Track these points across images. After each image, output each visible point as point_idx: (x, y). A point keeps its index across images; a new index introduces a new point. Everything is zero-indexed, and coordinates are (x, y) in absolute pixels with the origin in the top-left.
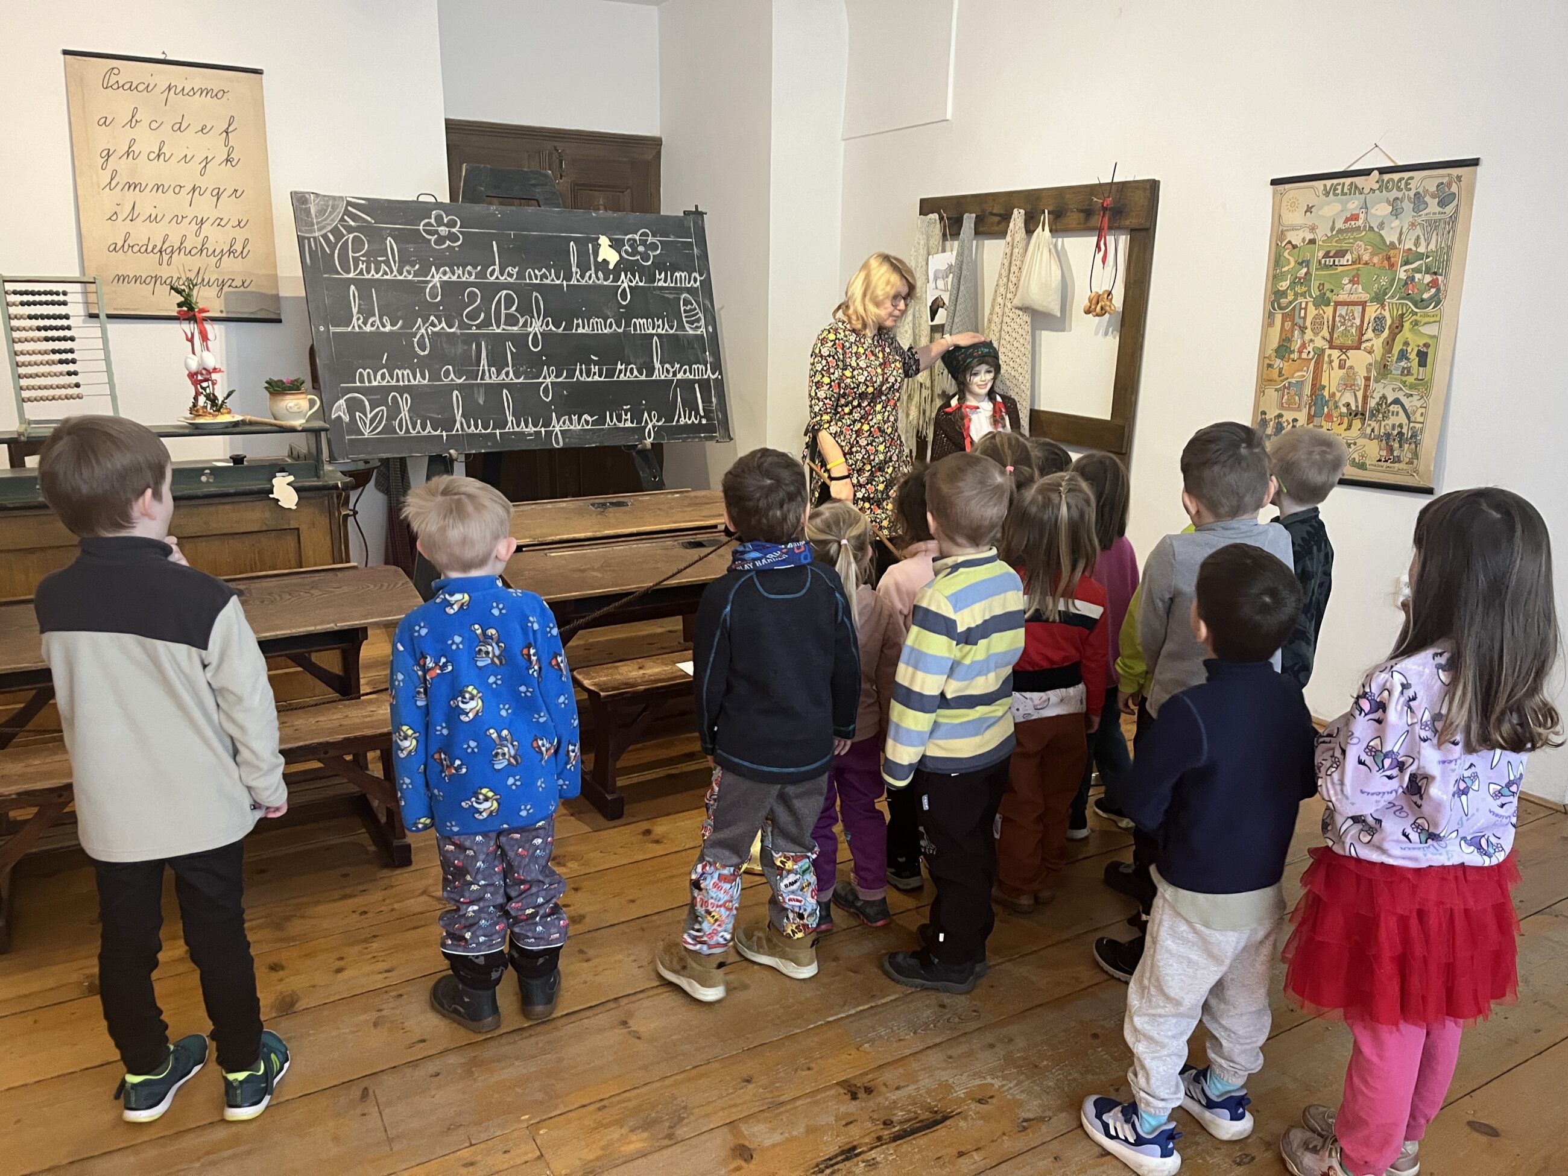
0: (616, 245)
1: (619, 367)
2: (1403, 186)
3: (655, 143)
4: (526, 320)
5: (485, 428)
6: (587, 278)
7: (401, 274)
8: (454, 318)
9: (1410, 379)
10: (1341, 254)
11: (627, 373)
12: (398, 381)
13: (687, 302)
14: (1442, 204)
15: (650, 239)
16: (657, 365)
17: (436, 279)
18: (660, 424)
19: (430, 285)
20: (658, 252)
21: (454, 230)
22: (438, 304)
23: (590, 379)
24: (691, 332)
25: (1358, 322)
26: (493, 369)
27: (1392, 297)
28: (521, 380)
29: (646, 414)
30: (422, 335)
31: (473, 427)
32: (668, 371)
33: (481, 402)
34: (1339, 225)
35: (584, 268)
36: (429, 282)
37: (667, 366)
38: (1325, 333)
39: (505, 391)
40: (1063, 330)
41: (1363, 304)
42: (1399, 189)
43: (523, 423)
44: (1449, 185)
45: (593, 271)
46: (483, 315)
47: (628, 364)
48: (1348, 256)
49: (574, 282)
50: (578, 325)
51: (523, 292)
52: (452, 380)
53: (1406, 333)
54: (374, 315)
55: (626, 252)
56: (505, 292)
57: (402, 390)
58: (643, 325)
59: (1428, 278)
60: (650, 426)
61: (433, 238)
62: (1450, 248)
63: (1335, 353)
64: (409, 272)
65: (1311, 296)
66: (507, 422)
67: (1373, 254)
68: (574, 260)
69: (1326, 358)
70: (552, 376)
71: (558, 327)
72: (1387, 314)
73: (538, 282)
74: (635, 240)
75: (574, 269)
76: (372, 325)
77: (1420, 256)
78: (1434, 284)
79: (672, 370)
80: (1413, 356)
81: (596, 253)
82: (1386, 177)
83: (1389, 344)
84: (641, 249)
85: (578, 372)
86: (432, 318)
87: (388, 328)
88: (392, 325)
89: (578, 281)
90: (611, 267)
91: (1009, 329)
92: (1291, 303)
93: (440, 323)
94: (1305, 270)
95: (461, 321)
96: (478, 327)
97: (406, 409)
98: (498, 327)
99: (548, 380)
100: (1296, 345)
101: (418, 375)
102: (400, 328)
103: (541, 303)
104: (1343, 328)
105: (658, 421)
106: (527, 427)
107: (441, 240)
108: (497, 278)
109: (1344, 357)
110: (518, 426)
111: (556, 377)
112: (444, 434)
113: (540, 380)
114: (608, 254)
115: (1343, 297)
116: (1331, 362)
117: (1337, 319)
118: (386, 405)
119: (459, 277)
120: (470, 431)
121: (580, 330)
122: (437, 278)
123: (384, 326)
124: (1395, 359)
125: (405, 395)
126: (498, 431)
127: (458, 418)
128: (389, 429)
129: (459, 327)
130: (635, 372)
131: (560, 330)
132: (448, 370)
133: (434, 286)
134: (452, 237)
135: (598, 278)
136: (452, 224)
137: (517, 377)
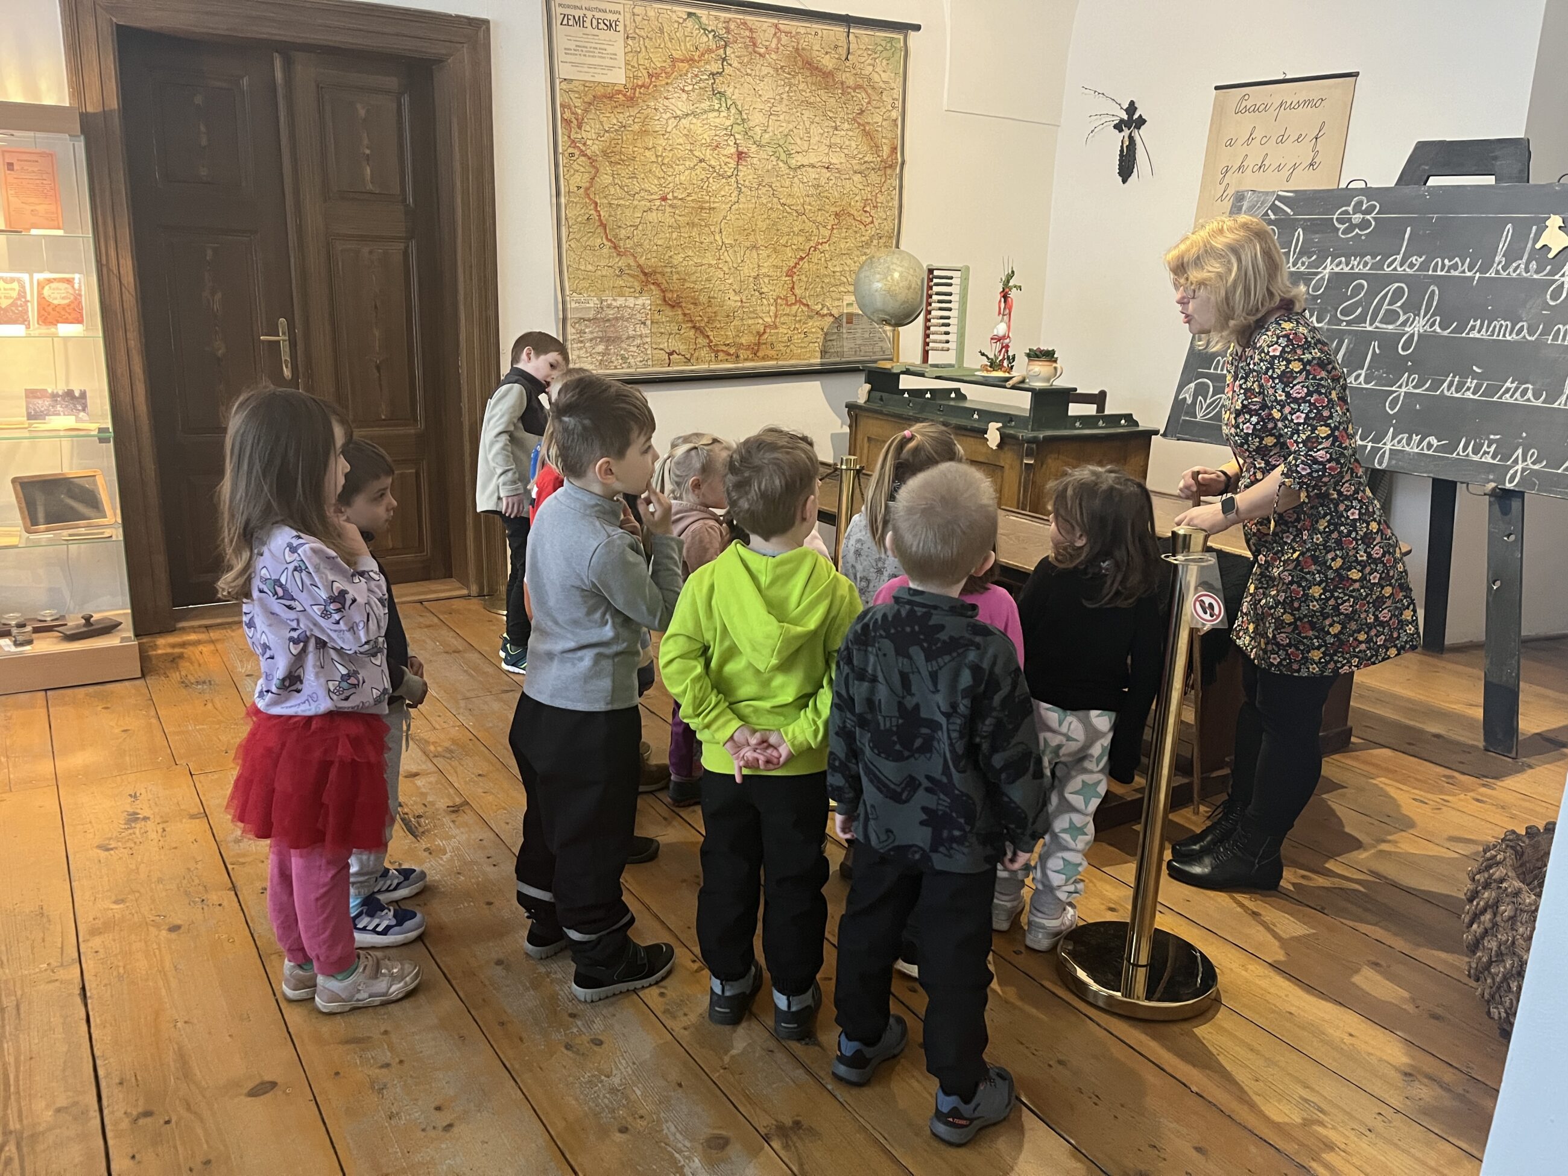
1: (1508, 384)
4: (1408, 319)
11: (1516, 394)
18: (1536, 467)
19: (1318, 277)
21: (1368, 217)
22: (1317, 298)
23: (1458, 395)
28: (1369, 385)
29: (1520, 451)
36: (1316, 274)
45: (1524, 260)
46: (1359, 311)
47: (1523, 382)
49: (1491, 274)
60: (1519, 467)
61: (1342, 227)
64: (1303, 264)
68: (1502, 247)
70: (1410, 386)
71: (1445, 329)
73: (1443, 273)
75: (1497, 259)
85: (1446, 384)
89: (1498, 272)
90: (1553, 254)
95: (1334, 316)
96: (1349, 323)
98: (1371, 324)
99: (1404, 389)
103: (1436, 298)
105: (1534, 463)
107: (1350, 229)
108: (1395, 269)
111: (1414, 387)
113: (1394, 389)
114: (1553, 237)
119: (1352, 268)
121: (1474, 334)
122: (1329, 268)
129: (1329, 323)
130: (1530, 394)
131: (1446, 333)
133: (1323, 279)
134: (1365, 224)
135: (1527, 270)
136: (1369, 211)
137: (1366, 382)
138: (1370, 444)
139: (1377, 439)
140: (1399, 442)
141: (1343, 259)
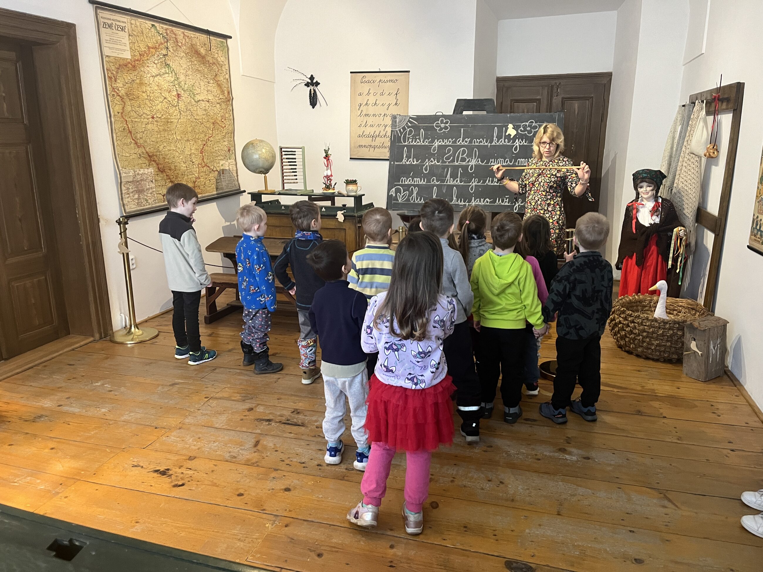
0: (516, 128)
3: (609, 75)
4: (469, 160)
6: (500, 142)
7: (423, 143)
8: (440, 159)
12: (414, 182)
15: (534, 124)
17: (437, 144)
19: (433, 147)
21: (447, 125)
22: (435, 154)
23: (492, 184)
26: (452, 179)
28: (462, 184)
29: (515, 200)
30: (427, 165)
33: (444, 191)
35: (499, 137)
39: (454, 188)
43: (459, 201)
45: (503, 139)
46: (452, 158)
49: (493, 144)
54: (411, 158)
55: (521, 131)
56: (463, 149)
60: (517, 205)
61: (438, 129)
64: (427, 142)
68: (495, 135)
70: (476, 182)
73: (477, 144)
74: (526, 125)
75: (495, 139)
76: (410, 162)
81: (506, 131)
84: (528, 129)
85: (487, 181)
86: (432, 159)
88: (417, 162)
90: (512, 137)
93: (435, 161)
95: (443, 160)
97: (415, 193)
98: (457, 162)
99: (474, 184)
101: (422, 180)
102: (420, 163)
103: (477, 152)
107: (441, 129)
108: (461, 143)
114: (511, 131)
118: (409, 191)
119: (445, 143)
123: (414, 162)
125: (416, 188)
128: (408, 200)
129: (442, 163)
131: (483, 164)
132: (434, 179)
134: (446, 128)
135: (505, 142)
136: (447, 123)
137: (461, 182)
138: (467, 204)
139: (470, 201)
140: (477, 201)
141: (441, 140)
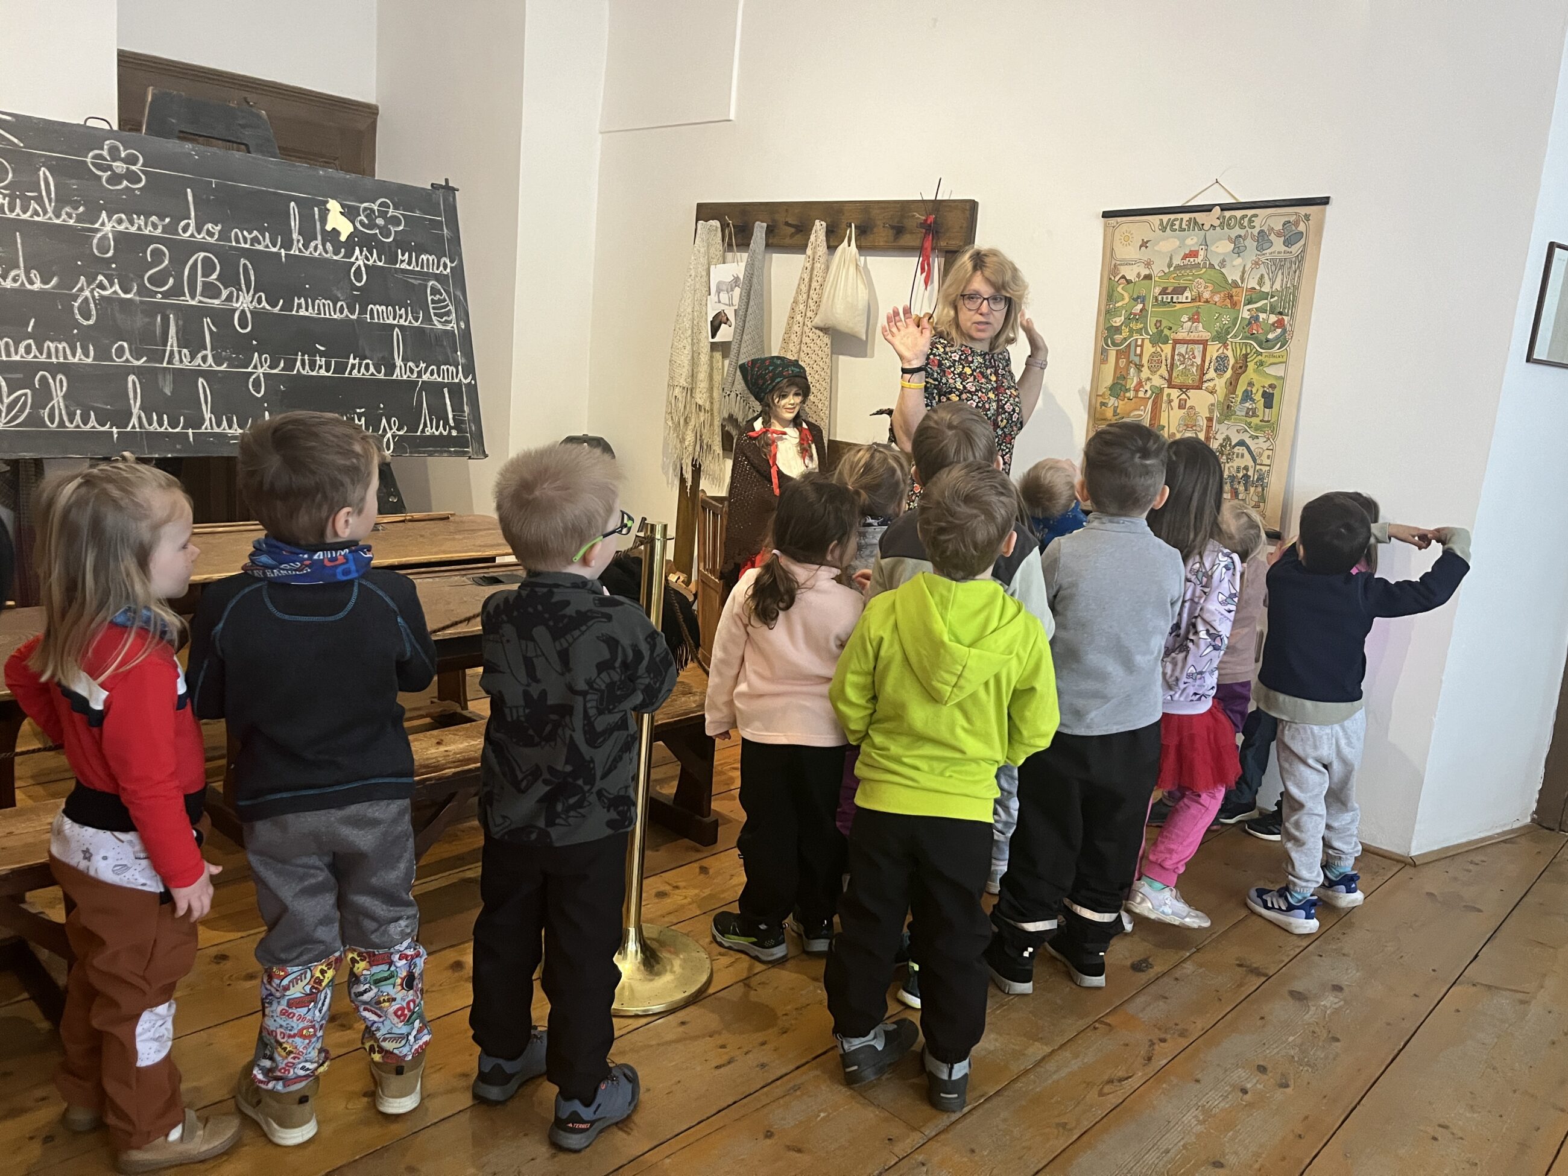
0: (350, 213)
1: (351, 361)
2: (1246, 224)
3: (369, 112)
4: (231, 293)
5: (173, 424)
6: (311, 249)
7: (58, 216)
8: (132, 280)
9: (1255, 421)
10: (1179, 290)
11: (359, 369)
12: (49, 356)
13: (435, 292)
14: (1288, 243)
15: (391, 212)
16: (399, 362)
17: (108, 228)
18: (401, 433)
19: (99, 235)
20: (401, 228)
21: (133, 168)
22: (109, 261)
23: (314, 373)
24: (440, 326)
25: (1198, 361)
26: (185, 351)
27: (1235, 336)
28: (222, 368)
29: (384, 421)
30: (86, 298)
31: (155, 424)
32: (412, 371)
33: (168, 391)
34: (1177, 261)
35: (308, 236)
36: (97, 230)
37: (410, 364)
38: (1163, 371)
39: (201, 380)
40: (865, 356)
41: (1204, 343)
42: (1242, 227)
43: (225, 423)
44: (1297, 224)
45: (319, 241)
46: (171, 281)
47: (362, 358)
48: (1187, 294)
49: (294, 251)
50: (299, 306)
51: (228, 258)
52: (127, 360)
53: (1251, 373)
54: (18, 267)
55: (362, 223)
56: (202, 254)
57: (54, 369)
58: (381, 313)
59: (1273, 318)
60: (389, 435)
61: (105, 175)
62: (1296, 288)
63: (1175, 393)
64: (70, 216)
65: (1147, 334)
66: (204, 420)
67: (1213, 293)
68: (295, 224)
69: (1165, 398)
70: (266, 366)
71: (274, 306)
72: (1229, 353)
73: (247, 246)
74: (372, 211)
75: (295, 236)
76: (15, 280)
77: (1265, 296)
78: (1280, 324)
79: (416, 370)
80: (1258, 397)
81: (324, 220)
82: (1228, 214)
83: (1232, 385)
84: (380, 221)
85: (298, 363)
86: (100, 277)
87: (37, 286)
88: (45, 281)
89: (300, 251)
90: (343, 238)
91: (808, 350)
92: (1125, 339)
93: (112, 284)
94: (1140, 306)
95: (142, 286)
96: (165, 295)
97: (61, 394)
98: (193, 297)
99: (260, 371)
100: (1132, 383)
101: (79, 350)
102: (53, 288)
103: (252, 272)
104: (1182, 367)
105: (398, 430)
106: (230, 427)
107: (115, 179)
108: (192, 236)
109: (1184, 396)
110: (219, 426)
111: (270, 367)
112: (115, 430)
113: (249, 370)
114: (338, 221)
115: (1181, 335)
116: (1170, 401)
117: (1176, 357)
118: (31, 386)
119: (139, 228)
120: (151, 429)
121: (302, 312)
122: (108, 226)
123: (32, 283)
124: (1239, 399)
125: (59, 376)
126: (190, 431)
127: (135, 411)
128: (34, 419)
129: (139, 293)
130: (372, 369)
131: (276, 310)
132: (122, 347)
133: (105, 237)
134: (133, 177)
135: (326, 251)
